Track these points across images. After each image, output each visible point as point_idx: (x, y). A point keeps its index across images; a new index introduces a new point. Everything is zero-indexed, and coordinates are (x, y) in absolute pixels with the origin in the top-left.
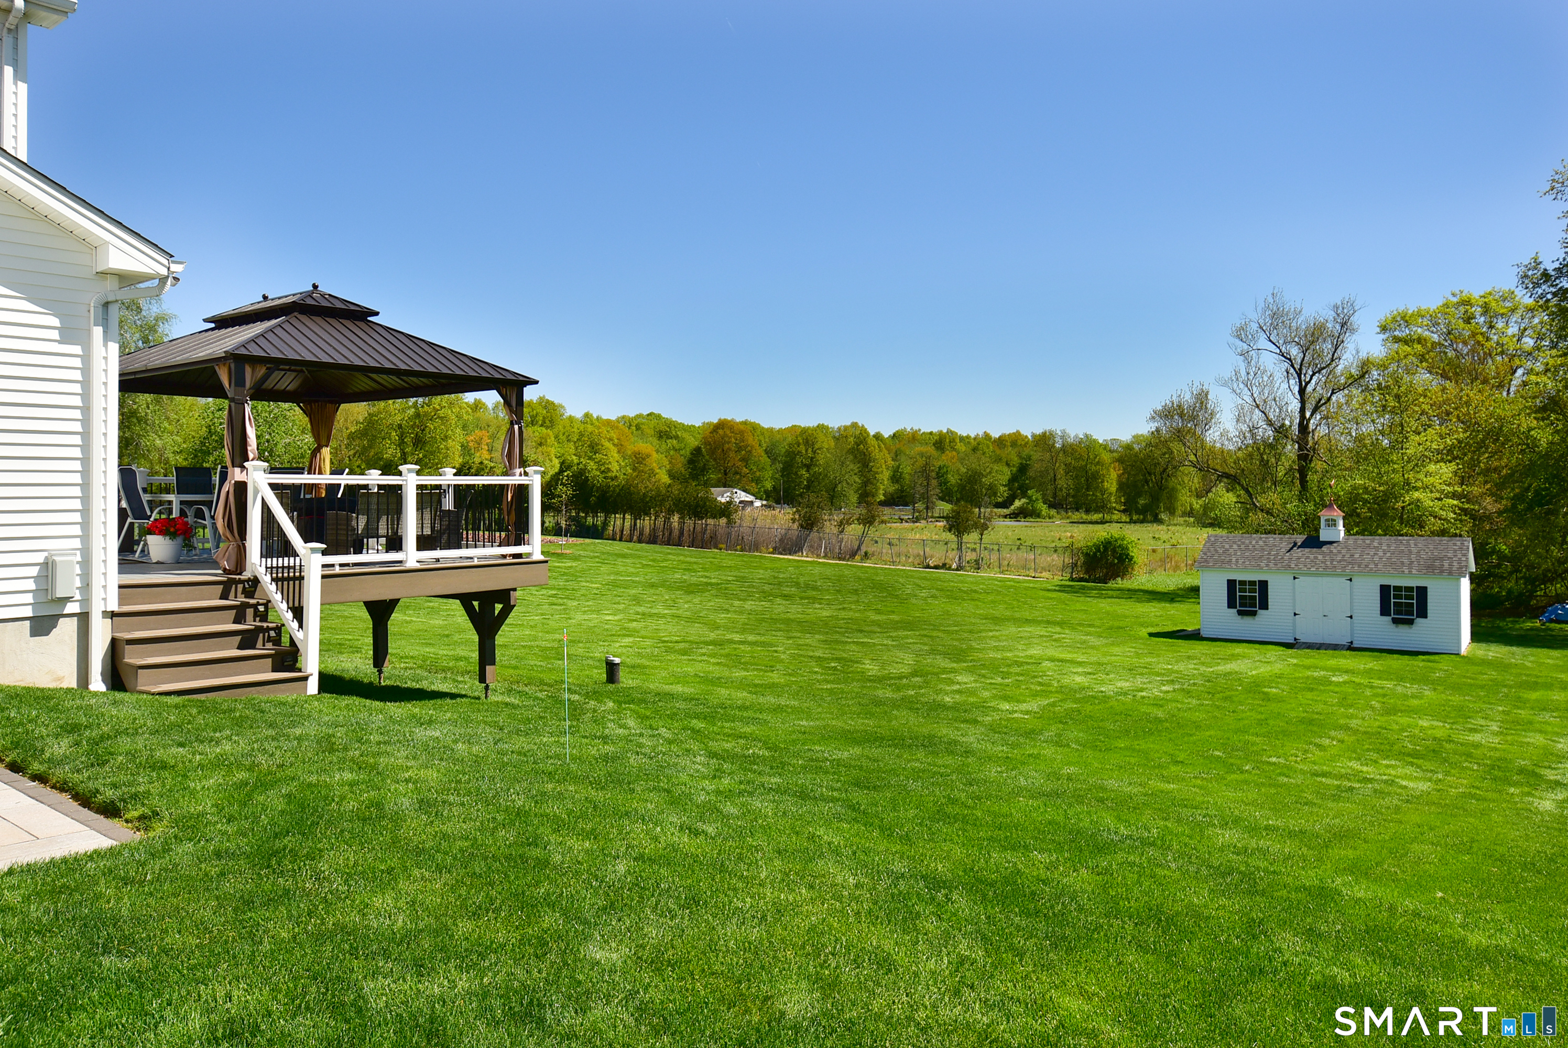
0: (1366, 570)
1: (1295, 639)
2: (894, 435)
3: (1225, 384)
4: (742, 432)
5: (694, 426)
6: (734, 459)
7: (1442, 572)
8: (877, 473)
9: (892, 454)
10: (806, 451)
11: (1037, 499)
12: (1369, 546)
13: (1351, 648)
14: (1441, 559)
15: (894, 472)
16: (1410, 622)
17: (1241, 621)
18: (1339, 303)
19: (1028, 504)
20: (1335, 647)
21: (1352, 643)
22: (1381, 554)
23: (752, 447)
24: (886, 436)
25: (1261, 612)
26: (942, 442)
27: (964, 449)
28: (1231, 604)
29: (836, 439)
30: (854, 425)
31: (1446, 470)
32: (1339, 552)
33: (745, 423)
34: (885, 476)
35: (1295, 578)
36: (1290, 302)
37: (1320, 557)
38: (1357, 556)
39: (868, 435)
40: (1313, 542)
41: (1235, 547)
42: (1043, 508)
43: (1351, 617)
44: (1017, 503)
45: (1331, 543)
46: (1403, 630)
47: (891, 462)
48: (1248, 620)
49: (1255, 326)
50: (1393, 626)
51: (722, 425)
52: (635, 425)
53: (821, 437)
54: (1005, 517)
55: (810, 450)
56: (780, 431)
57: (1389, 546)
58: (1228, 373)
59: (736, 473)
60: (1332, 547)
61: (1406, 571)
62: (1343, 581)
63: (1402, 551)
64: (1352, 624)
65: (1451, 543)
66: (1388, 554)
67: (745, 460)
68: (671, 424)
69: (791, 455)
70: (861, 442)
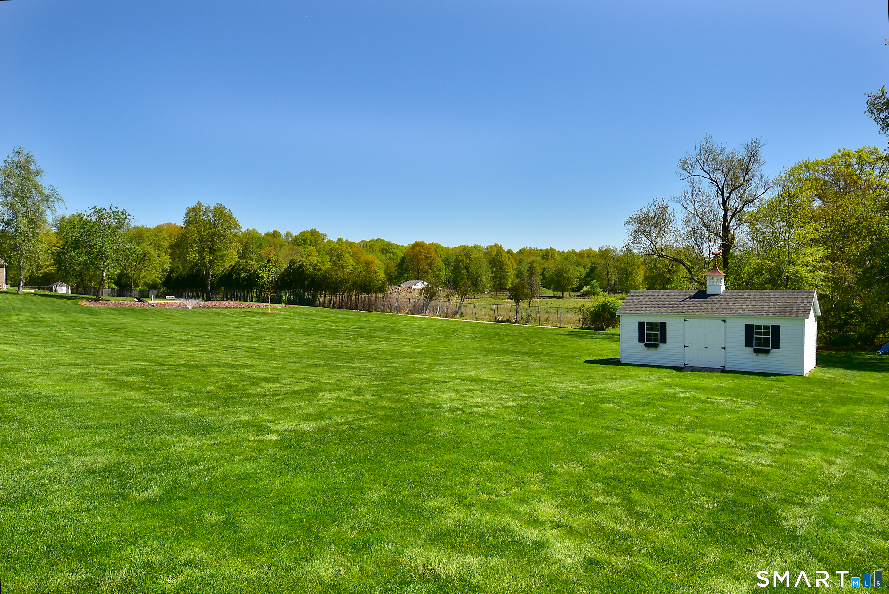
0: (737, 314)
1: (685, 364)
2: (520, 251)
3: (677, 201)
4: (428, 249)
5: (403, 246)
6: (424, 264)
7: (791, 314)
8: (507, 272)
9: (517, 262)
10: (466, 259)
11: (597, 286)
12: (740, 297)
13: (723, 371)
14: (792, 305)
15: (518, 271)
16: (767, 352)
17: (648, 352)
18: (749, 143)
19: (591, 288)
20: (711, 370)
21: (724, 367)
22: (748, 302)
23: (434, 257)
24: (515, 251)
25: (662, 345)
26: (547, 255)
27: (559, 258)
28: (641, 340)
29: (485, 253)
30: (496, 245)
31: (819, 252)
32: (719, 301)
33: (432, 244)
34: (512, 274)
35: (685, 320)
36: (718, 143)
37: (705, 305)
38: (731, 304)
39: (503, 250)
40: (702, 295)
41: (647, 299)
42: (599, 290)
43: (724, 348)
44: (585, 289)
45: (714, 295)
46: (762, 358)
47: (515, 266)
48: (652, 351)
49: (693, 160)
50: (755, 355)
51: (417, 245)
52: (370, 246)
53: (475, 251)
54: (578, 296)
55: (468, 259)
56: (453, 249)
57: (755, 297)
58: (679, 194)
59: (425, 272)
60: (715, 299)
61: (765, 314)
62: (719, 322)
63: (764, 300)
64: (725, 353)
65: (800, 294)
66: (754, 302)
67: (430, 265)
68: (389, 244)
69: (458, 261)
70: (498, 255)
